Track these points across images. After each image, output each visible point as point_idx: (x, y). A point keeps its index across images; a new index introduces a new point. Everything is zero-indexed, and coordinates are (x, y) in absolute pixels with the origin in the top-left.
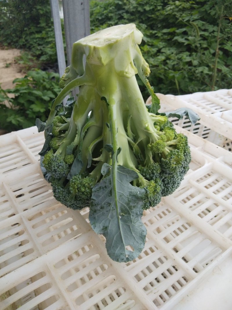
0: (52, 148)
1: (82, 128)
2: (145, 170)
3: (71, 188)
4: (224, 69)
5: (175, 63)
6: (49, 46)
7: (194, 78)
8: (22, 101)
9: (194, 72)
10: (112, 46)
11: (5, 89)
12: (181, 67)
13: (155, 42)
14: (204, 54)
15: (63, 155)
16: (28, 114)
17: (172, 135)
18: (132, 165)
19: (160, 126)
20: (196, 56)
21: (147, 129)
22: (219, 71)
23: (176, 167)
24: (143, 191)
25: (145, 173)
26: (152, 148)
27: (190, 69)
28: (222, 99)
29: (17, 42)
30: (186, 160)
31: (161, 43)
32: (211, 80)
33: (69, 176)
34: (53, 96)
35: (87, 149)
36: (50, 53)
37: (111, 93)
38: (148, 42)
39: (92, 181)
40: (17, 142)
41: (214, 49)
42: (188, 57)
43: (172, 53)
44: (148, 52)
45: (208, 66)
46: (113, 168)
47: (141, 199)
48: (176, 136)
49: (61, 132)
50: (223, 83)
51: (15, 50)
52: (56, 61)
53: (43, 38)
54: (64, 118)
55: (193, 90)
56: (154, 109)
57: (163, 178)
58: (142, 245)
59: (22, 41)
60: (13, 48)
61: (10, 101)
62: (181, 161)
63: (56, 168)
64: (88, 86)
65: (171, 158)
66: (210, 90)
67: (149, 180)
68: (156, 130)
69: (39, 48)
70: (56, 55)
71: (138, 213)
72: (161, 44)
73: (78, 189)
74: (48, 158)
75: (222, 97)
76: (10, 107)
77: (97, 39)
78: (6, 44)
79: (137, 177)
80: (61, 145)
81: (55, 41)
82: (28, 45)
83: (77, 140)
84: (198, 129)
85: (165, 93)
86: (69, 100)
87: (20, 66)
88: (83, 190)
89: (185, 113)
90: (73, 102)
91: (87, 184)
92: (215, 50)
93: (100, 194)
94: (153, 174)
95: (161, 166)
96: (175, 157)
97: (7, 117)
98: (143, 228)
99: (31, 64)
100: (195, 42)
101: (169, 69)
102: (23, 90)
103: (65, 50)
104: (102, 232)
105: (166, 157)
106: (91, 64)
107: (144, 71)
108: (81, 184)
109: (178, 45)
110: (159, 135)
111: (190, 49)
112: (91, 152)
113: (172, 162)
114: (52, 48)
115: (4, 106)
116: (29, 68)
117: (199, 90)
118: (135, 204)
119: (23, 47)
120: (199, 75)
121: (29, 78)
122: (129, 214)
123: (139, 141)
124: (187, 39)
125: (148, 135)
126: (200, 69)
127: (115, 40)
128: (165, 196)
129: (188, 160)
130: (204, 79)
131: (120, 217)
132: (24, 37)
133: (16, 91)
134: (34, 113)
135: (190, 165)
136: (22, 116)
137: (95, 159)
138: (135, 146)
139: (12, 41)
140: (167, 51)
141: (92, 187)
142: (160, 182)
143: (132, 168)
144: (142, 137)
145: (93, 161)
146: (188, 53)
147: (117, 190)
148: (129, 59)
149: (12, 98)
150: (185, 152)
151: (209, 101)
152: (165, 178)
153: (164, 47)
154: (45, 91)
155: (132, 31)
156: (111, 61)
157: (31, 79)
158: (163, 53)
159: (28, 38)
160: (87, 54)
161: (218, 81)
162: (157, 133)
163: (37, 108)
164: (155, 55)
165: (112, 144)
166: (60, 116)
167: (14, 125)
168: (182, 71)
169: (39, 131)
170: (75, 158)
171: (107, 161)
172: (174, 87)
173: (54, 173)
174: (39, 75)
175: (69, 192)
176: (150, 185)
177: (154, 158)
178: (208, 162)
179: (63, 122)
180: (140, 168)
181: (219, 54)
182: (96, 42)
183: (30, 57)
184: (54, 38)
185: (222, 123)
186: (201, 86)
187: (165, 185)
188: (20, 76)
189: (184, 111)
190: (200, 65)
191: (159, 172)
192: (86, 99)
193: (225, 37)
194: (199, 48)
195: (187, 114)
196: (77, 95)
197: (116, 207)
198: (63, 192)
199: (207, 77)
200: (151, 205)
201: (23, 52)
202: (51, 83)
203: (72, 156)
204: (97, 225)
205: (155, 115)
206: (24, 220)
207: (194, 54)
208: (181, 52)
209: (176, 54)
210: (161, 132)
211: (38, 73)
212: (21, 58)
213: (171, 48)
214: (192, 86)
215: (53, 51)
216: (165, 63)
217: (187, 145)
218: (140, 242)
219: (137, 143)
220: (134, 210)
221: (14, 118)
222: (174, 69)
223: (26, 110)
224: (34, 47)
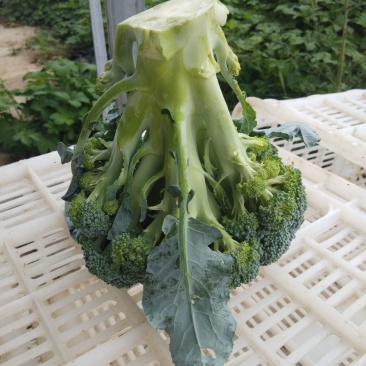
0: (83, 188)
1: (131, 158)
2: (233, 224)
3: (113, 255)
4: (357, 56)
5: (279, 46)
6: (81, 21)
7: (308, 71)
8: (37, 108)
9: (309, 61)
10: (179, 30)
11: (10, 88)
12: (289, 53)
13: (247, 14)
14: (324, 32)
15: (101, 201)
16: (47, 129)
17: (275, 167)
18: (211, 216)
19: (256, 153)
20: (312, 35)
21: (235, 159)
22: (349, 59)
23: (282, 220)
24: (230, 259)
25: (233, 229)
26: (243, 190)
27: (303, 57)
28: (354, 105)
29: (30, 15)
30: (299, 209)
31: (256, 16)
32: (336, 73)
33: (110, 234)
34: (86, 100)
35: (139, 190)
36: (82, 32)
37: (177, 103)
38: (236, 14)
39: (147, 243)
40: (27, 177)
41: (339, 25)
42: (299, 38)
43: (274, 32)
44: (236, 30)
45: (331, 51)
46: (181, 223)
47: (227, 272)
48: (282, 169)
49: (98, 163)
50: (355, 78)
51: (27, 27)
52: (91, 44)
53: (70, 10)
54: (102, 141)
55: (307, 89)
56: (247, 126)
57: (263, 236)
58: (229, 347)
59: (38, 15)
60: (23, 25)
61: (19, 108)
62: (291, 209)
63: (90, 221)
64: (141, 92)
65: (275, 206)
66: (334, 91)
67: (240, 241)
68: (249, 160)
69: (64, 24)
70: (91, 35)
71: (222, 295)
72: (256, 18)
73: (124, 255)
74: (76, 206)
75: (355, 101)
76: (18, 118)
77: (155, 19)
78: (12, 19)
79: (220, 237)
80: (98, 183)
81: (89, 13)
82: (47, 20)
83: (123, 176)
84: (316, 152)
85: (263, 97)
86: (110, 112)
87: (35, 52)
88: (133, 257)
89: (296, 130)
90: (117, 115)
91: (139, 248)
92: (342, 26)
93: (161, 264)
94: (246, 230)
95: (259, 218)
96: (281, 204)
97: (13, 133)
98: (230, 320)
99: (51, 49)
100: (309, 14)
101: (270, 56)
102: (40, 90)
103: (105, 28)
104: (164, 326)
105: (266, 204)
106: (147, 59)
107: (231, 67)
108: (129, 248)
109: (284, 19)
110: (256, 169)
111: (301, 25)
112: (145, 197)
113: (276, 212)
114: (85, 24)
115: (10, 116)
116: (49, 57)
117: (317, 91)
118: (218, 281)
119: (39, 23)
120: (316, 66)
121: (48, 72)
122: (208, 297)
123: (223, 178)
124: (297, 10)
125: (238, 169)
126: (318, 56)
127: (184, 21)
128: (265, 265)
129: (302, 208)
130: (324, 71)
131: (193, 302)
132: (41, 7)
133: (28, 92)
134: (56, 126)
135: (306, 215)
136: (37, 131)
137: (152, 208)
138: (217, 186)
139: (22, 14)
140: (267, 28)
141: (147, 253)
142: (257, 245)
143: (212, 222)
144: (228, 173)
145: (148, 210)
146: (299, 31)
147: (187, 259)
148: (207, 49)
149: (22, 104)
150: (297, 196)
151: (334, 109)
152: (266, 236)
153: (260, 22)
154: (74, 92)
155: (212, 5)
156: (178, 54)
157: (52, 74)
158: (259, 31)
159: (47, 9)
160: (140, 43)
161: (346, 75)
162: (251, 165)
163: (62, 119)
164: (247, 35)
165: (180, 184)
166: (96, 137)
167: (24, 146)
168: (291, 59)
169: (63, 163)
170: (120, 204)
171: (171, 211)
172: (278, 84)
173: (86, 230)
174: (65, 67)
175: (110, 261)
176: (241, 250)
177: (247, 205)
178: (334, 209)
179: (102, 147)
180: (224, 221)
181: (348, 33)
182: (154, 23)
183: (50, 38)
184: (88, 8)
185: (355, 144)
186: (320, 83)
187: (265, 249)
188: (34, 69)
189: (294, 128)
190: (319, 49)
191: (255, 228)
192: (137, 111)
193: (357, 5)
194: (317, 24)
195: (299, 133)
196: (124, 106)
197: (187, 286)
198: (101, 259)
199: (328, 68)
200: (242, 281)
201: (39, 31)
202: (83, 80)
203: (116, 202)
204: (156, 315)
205: (248, 137)
206: (38, 304)
207: (308, 32)
208: (287, 30)
209: (281, 33)
210: (257, 164)
211: (62, 65)
212: (36, 41)
213: (271, 24)
214: (306, 82)
215: (86, 30)
216: (262, 46)
217: (300, 184)
218: (225, 342)
219: (220, 181)
220: (216, 291)
221: (24, 135)
222: (277, 56)
223: (44, 122)
224: (56, 23)
